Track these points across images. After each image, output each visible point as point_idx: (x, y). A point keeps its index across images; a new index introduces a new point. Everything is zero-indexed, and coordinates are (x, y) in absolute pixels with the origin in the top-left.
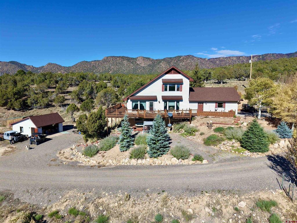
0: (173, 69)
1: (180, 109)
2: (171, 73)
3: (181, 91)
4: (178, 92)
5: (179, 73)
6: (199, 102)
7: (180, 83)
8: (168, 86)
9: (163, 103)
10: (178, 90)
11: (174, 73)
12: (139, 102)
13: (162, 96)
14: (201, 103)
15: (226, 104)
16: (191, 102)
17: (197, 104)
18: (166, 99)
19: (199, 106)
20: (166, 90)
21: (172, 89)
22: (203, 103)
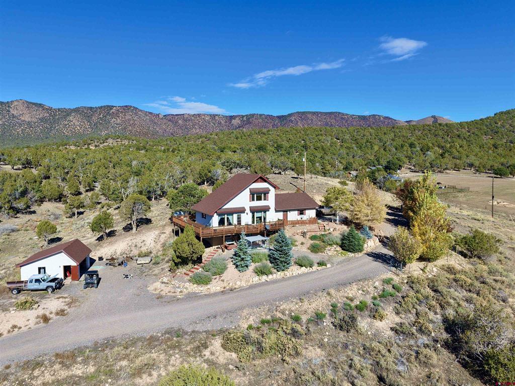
0: (261, 178)
1: (267, 220)
2: (258, 182)
3: (268, 200)
4: (266, 201)
5: (265, 181)
6: (284, 211)
7: (266, 192)
8: (255, 195)
9: (250, 215)
10: (265, 199)
11: (261, 182)
12: (226, 215)
13: (250, 207)
14: (285, 211)
15: (306, 211)
16: (276, 211)
17: (282, 213)
18: (253, 210)
19: (284, 215)
20: (253, 200)
21: (259, 199)
22: (287, 212)
